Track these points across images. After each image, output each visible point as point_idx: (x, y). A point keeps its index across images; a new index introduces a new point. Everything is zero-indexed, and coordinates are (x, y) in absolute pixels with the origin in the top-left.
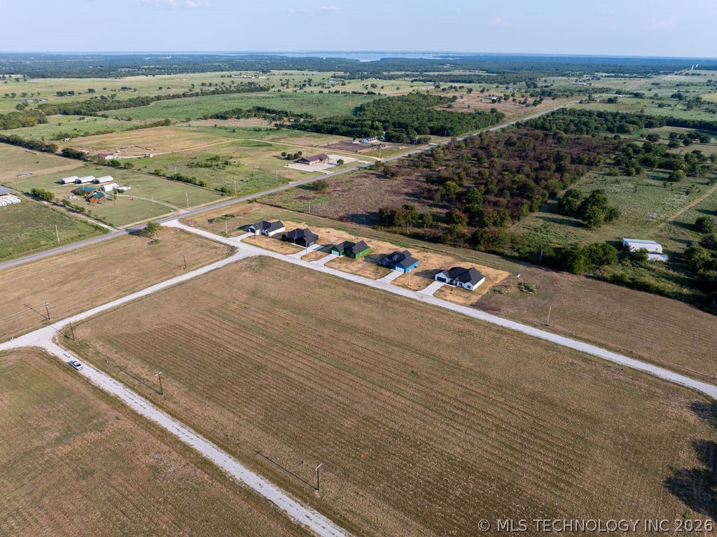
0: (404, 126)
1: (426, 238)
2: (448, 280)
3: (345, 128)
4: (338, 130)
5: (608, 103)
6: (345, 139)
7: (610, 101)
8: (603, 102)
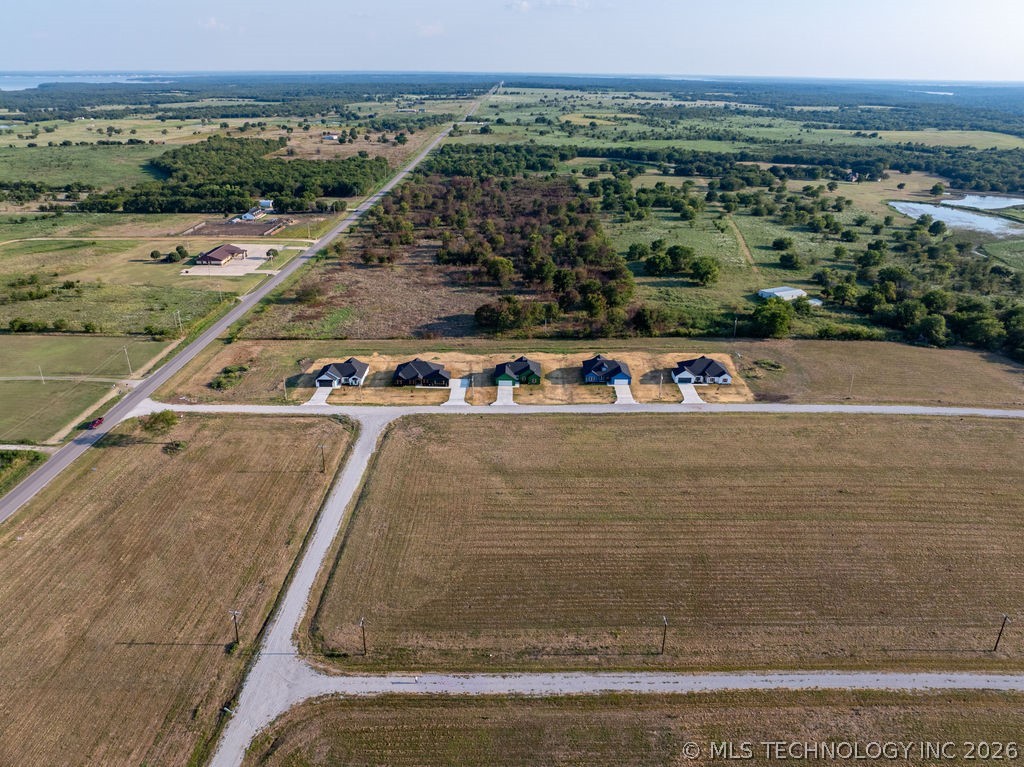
0: (276, 188)
1: (581, 336)
2: (694, 379)
3: (192, 201)
4: (183, 204)
5: (481, 133)
6: (219, 217)
7: (485, 131)
8: (475, 132)
